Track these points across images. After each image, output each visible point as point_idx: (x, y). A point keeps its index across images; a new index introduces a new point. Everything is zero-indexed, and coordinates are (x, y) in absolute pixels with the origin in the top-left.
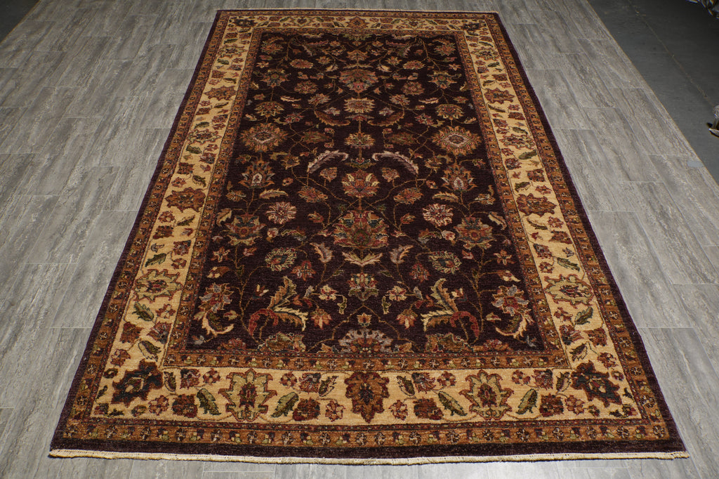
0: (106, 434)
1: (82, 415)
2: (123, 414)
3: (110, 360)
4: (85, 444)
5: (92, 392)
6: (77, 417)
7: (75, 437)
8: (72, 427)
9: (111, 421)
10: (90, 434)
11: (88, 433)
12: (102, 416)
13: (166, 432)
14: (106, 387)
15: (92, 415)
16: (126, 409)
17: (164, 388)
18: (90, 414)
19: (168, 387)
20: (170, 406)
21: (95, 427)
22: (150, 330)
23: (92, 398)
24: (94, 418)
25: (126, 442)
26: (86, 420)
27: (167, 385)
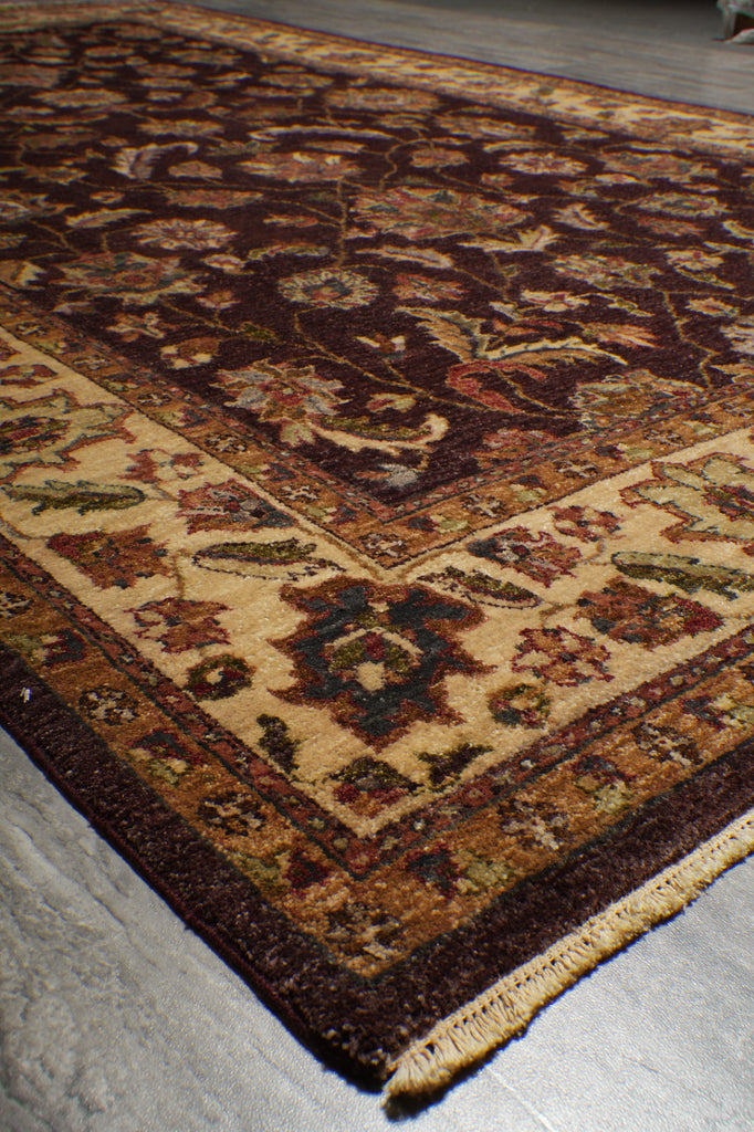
0: (527, 842)
1: (315, 853)
2: (480, 750)
3: (150, 649)
4: (504, 930)
5: (232, 769)
6: (306, 874)
7: (412, 938)
8: (340, 916)
9: (474, 794)
10: (463, 885)
11: (448, 891)
12: (410, 803)
13: (723, 703)
14: (264, 720)
15: (366, 827)
16: (463, 729)
17: (489, 612)
18: (342, 829)
19: (504, 603)
20: (601, 639)
21: (444, 852)
22: (183, 520)
23: (265, 780)
24: (389, 829)
25: (649, 813)
26: (364, 859)
27: (490, 599)
